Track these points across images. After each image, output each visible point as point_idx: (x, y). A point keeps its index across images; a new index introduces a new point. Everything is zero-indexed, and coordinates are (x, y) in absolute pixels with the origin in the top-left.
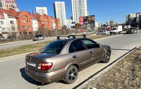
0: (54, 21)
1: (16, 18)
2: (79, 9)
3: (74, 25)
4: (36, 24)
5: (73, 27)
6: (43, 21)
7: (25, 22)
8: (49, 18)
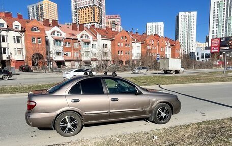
0: (170, 45)
1: (112, 40)
2: (225, 23)
3: (208, 52)
4: (138, 49)
5: (207, 56)
6: (149, 45)
7: (122, 46)
8: (161, 40)
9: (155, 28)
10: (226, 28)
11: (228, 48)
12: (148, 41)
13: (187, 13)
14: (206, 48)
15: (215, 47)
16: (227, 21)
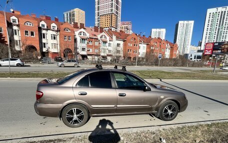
0: (169, 47)
1: (124, 41)
3: (201, 54)
5: (199, 57)
6: (153, 46)
7: (131, 46)
8: (162, 43)
9: (158, 33)
10: (218, 35)
11: (220, 51)
12: (152, 43)
13: (186, 22)
14: (199, 51)
15: (209, 50)
16: (219, 29)
